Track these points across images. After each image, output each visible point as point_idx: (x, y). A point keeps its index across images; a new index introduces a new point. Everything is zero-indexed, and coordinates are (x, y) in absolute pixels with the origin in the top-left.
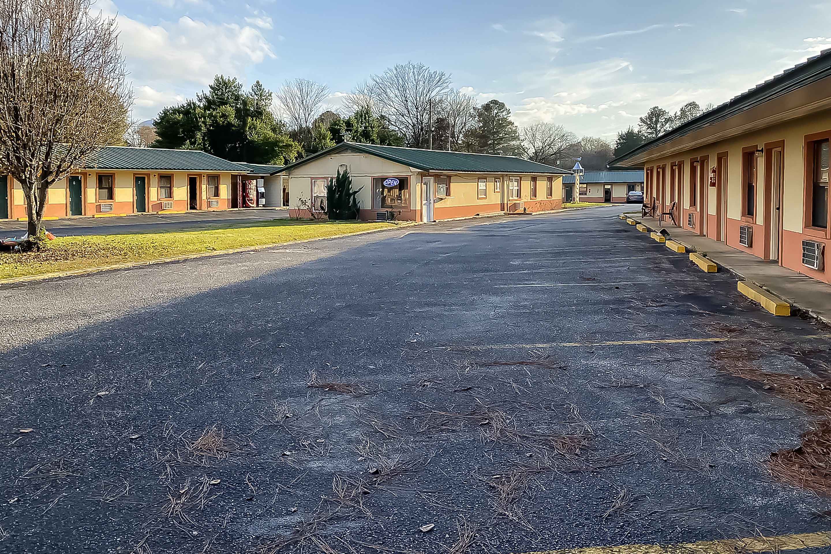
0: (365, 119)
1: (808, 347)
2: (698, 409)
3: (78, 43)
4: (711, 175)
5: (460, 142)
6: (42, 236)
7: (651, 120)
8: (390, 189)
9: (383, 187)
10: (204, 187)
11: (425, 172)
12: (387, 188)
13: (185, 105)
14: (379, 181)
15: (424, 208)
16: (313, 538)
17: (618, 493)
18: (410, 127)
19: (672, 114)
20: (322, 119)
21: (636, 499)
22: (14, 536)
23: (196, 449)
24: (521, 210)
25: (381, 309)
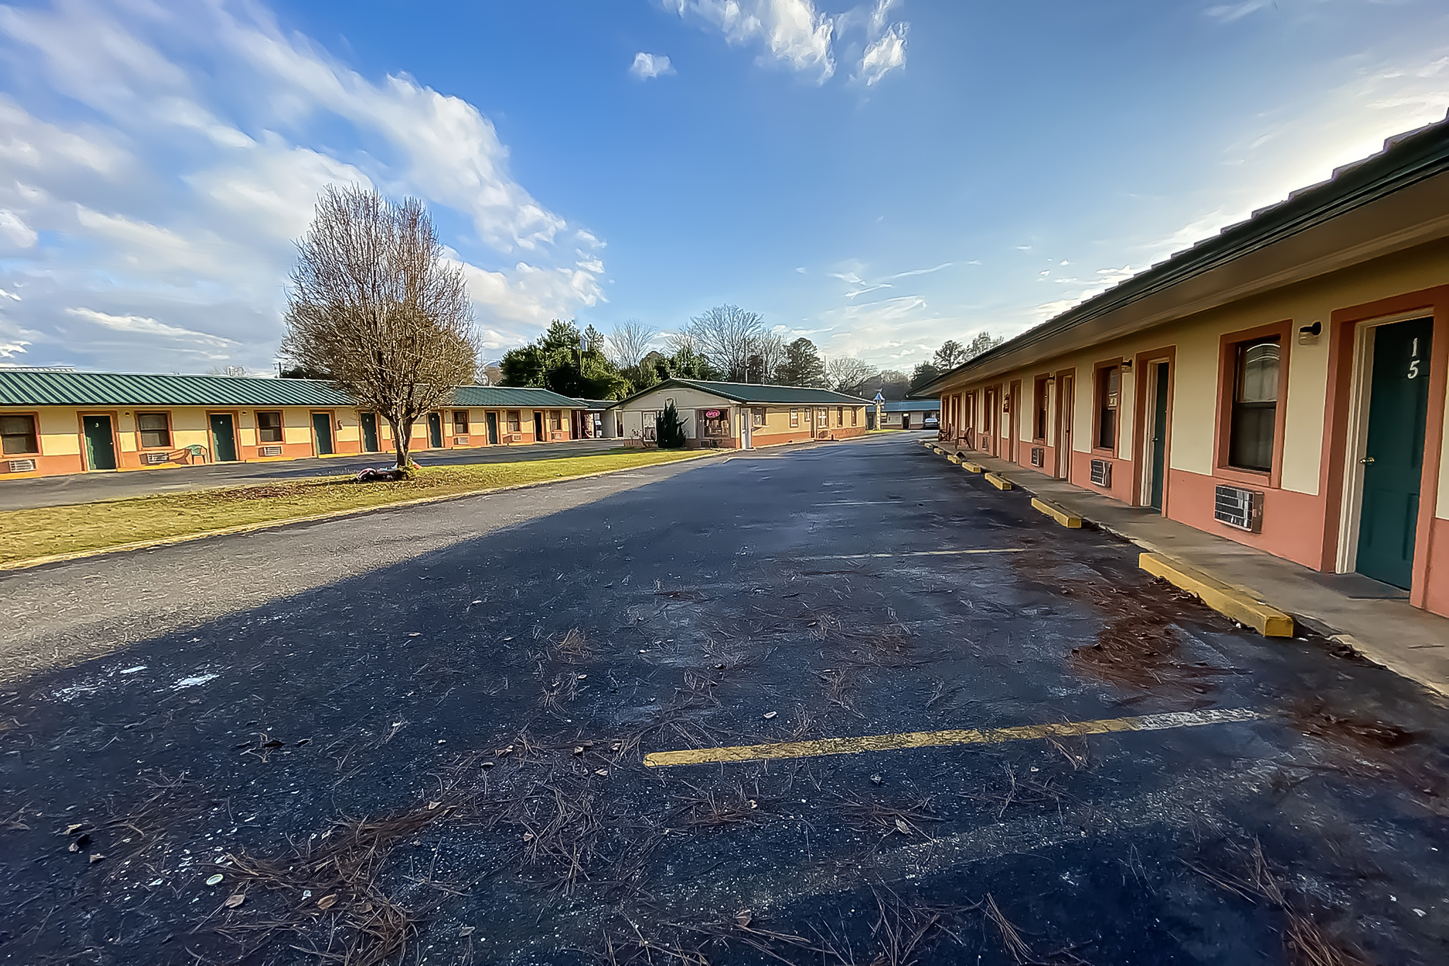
0: (687, 357)
1: (1099, 556)
2: (1003, 611)
3: (431, 292)
4: (1005, 402)
5: (772, 377)
6: (409, 466)
7: (945, 353)
8: (711, 420)
9: (706, 418)
10: (547, 421)
11: (743, 405)
12: (709, 419)
13: (527, 348)
14: (702, 413)
15: (743, 436)
16: (672, 724)
17: (937, 685)
18: (727, 364)
19: (965, 347)
20: (648, 358)
21: (953, 691)
22: (414, 724)
23: (563, 649)
24: (829, 437)
25: (712, 526)
